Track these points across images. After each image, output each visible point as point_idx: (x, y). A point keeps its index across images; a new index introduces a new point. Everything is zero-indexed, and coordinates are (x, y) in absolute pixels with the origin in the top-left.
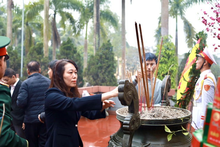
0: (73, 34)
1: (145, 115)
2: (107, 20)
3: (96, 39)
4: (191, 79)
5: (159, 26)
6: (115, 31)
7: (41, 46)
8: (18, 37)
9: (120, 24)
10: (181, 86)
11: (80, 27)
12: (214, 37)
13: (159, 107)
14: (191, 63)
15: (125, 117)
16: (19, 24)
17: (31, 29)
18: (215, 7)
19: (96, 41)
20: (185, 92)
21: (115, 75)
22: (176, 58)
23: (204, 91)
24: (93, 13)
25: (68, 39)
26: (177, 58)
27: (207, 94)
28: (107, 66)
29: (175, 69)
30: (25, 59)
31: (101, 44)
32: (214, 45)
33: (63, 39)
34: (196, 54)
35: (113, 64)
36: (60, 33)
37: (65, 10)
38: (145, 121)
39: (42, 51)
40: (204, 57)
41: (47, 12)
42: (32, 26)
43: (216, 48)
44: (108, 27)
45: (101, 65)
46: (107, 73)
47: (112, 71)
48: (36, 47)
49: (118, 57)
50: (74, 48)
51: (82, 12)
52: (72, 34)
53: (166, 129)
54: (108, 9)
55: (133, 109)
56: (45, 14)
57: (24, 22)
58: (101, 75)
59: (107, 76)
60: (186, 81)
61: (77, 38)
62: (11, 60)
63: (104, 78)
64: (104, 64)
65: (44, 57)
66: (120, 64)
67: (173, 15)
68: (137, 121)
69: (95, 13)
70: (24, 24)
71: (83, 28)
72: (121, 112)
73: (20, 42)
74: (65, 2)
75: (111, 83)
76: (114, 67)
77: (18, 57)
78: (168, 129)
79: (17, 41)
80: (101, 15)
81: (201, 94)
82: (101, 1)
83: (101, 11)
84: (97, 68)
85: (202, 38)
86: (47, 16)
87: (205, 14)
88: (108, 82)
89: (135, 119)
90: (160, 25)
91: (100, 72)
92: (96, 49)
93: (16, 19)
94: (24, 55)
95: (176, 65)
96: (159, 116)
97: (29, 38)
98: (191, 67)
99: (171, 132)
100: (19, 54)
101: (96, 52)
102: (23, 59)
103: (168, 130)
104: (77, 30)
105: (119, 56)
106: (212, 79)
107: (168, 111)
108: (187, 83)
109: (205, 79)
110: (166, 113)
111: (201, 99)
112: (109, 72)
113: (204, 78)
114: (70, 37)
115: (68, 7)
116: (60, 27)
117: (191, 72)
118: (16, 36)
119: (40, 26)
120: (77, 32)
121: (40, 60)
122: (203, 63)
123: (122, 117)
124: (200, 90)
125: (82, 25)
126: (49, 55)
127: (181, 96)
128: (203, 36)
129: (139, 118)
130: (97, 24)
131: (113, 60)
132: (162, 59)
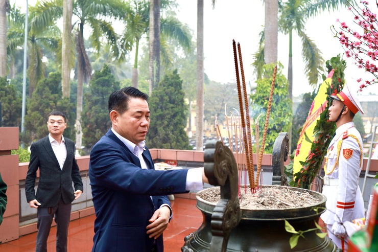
0: (114, 59)
1: (247, 202)
2: (171, 35)
3: (153, 67)
4: (319, 137)
5: (260, 47)
6: (185, 54)
7: (57, 79)
8: (16, 63)
9: (194, 42)
10: (300, 150)
11: (124, 48)
12: (360, 67)
13: (270, 187)
14: (318, 111)
15: (214, 206)
16: (18, 39)
17: (40, 49)
18: (363, 15)
19: (153, 72)
20: (308, 159)
21: (185, 129)
22: (289, 102)
23: (342, 159)
24: (148, 24)
25: (104, 67)
26: (291, 102)
27: (348, 165)
28: (172, 114)
29: (288, 120)
30: (28, 101)
31: (162, 77)
32: (359, 81)
33: (96, 67)
34: (327, 95)
35: (182, 112)
36: (90, 56)
37: (99, 17)
38: (248, 212)
39: (59, 87)
40: (342, 100)
41: (68, 20)
42: (42, 44)
43: (363, 86)
44: (173, 48)
45: (161, 113)
46: (172, 127)
47: (180, 124)
48: (49, 79)
49: (190, 100)
50: (115, 83)
51: (128, 22)
52: (111, 59)
53: (287, 226)
54: (174, 16)
55: (229, 191)
56: (65, 23)
57: (28, 36)
58: (161, 131)
59: (172, 131)
60: (310, 142)
61: (120, 66)
62: (5, 102)
63: (167, 135)
64: (167, 112)
65: (63, 98)
66: (193, 110)
67: (285, 28)
68: (235, 213)
69: (152, 23)
70: (28, 39)
71: (131, 49)
72: (205, 195)
73: (20, 70)
74: (100, 3)
75: (178, 144)
76: (184, 117)
77: (17, 96)
78: (291, 227)
79: (15, 69)
80: (161, 28)
81: (337, 165)
82: (162, 2)
83: (162, 20)
84: (155, 118)
85: (337, 68)
86: (69, 27)
87: (344, 27)
88: (173, 142)
89: (233, 210)
90: (263, 45)
91: (160, 125)
92: (153, 85)
93: (13, 30)
94: (27, 93)
95: (290, 113)
96: (271, 204)
97: (36, 64)
98: (319, 118)
99: (296, 232)
100: (18, 92)
101: (152, 90)
102: (26, 101)
103: (290, 229)
104: (121, 51)
105: (191, 98)
106: (357, 139)
107: (287, 194)
108: (312, 144)
109: (344, 139)
110: (283, 197)
111: (338, 172)
112: (176, 125)
113: (342, 137)
114: (108, 64)
115: (104, 12)
116: (91, 46)
117: (319, 126)
118: (14, 61)
119: (56, 44)
120: (120, 56)
121: (55, 102)
122: (342, 112)
123: (207, 206)
124: (335, 157)
125: (129, 43)
126: (71, 94)
127: (301, 167)
128: (338, 65)
129: (239, 208)
130: (154, 42)
131: (183, 105)
132: (265, 103)
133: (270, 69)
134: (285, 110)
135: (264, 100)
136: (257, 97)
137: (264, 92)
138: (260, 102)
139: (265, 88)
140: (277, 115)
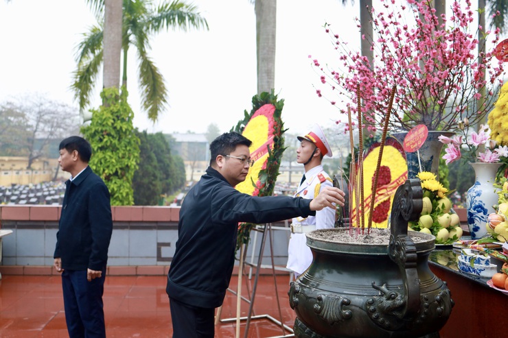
22: (135, 139)
29: (134, 163)
40: (315, 141)
109: (322, 182)
122: (313, 154)
132: (105, 140)
133: (112, 95)
134: (130, 150)
135: (103, 136)
136: (93, 131)
137: (104, 126)
138: (97, 138)
139: (105, 119)
140: (120, 155)
